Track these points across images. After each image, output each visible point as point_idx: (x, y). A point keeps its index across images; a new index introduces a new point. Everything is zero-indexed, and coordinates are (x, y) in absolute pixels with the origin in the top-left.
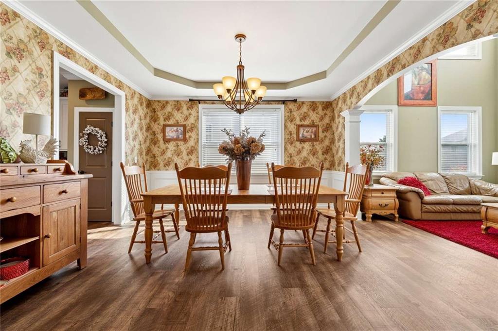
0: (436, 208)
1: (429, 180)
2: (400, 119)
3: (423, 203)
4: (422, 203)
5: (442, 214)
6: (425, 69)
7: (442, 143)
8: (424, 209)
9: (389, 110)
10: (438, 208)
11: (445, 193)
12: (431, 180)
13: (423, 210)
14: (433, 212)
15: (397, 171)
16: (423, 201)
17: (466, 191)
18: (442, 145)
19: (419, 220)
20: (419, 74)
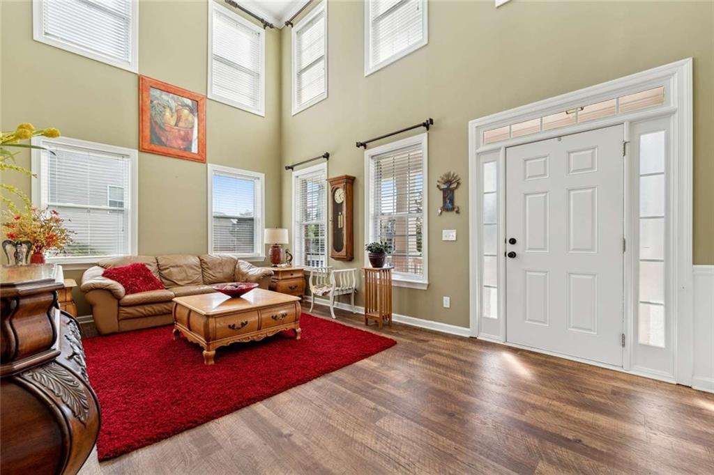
0: (145, 310)
1: (172, 267)
2: (142, 171)
3: (121, 305)
4: (119, 305)
5: (158, 318)
6: (188, 106)
7: (214, 214)
8: (123, 315)
9: (123, 156)
10: (149, 309)
11: (195, 283)
12: (177, 266)
13: (121, 317)
14: (141, 317)
15: (136, 254)
16: (121, 302)
17: (226, 278)
18: (214, 217)
19: (114, 334)
20: (177, 111)
